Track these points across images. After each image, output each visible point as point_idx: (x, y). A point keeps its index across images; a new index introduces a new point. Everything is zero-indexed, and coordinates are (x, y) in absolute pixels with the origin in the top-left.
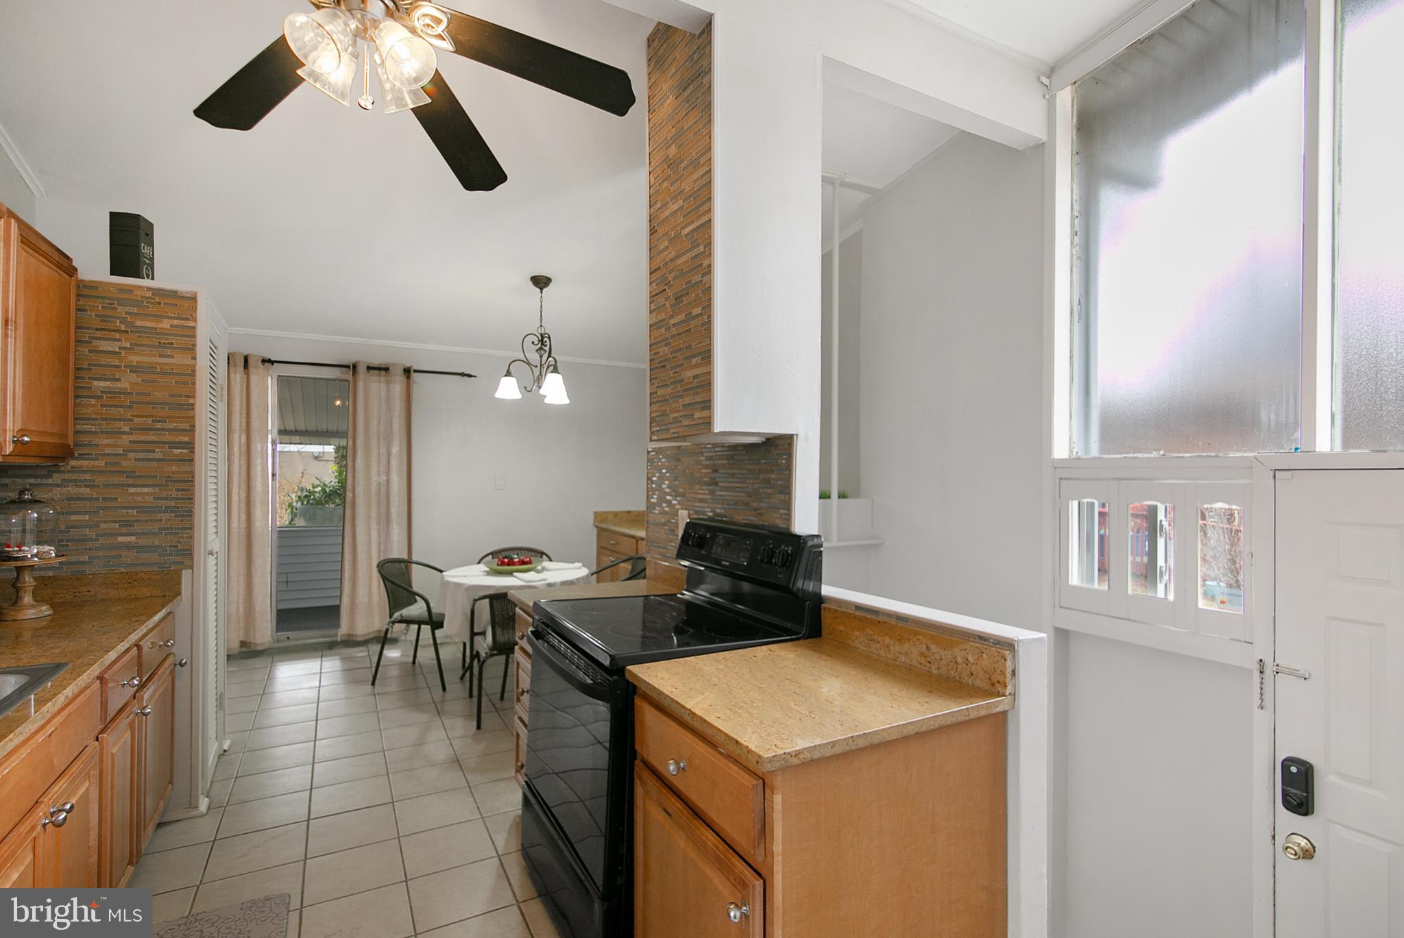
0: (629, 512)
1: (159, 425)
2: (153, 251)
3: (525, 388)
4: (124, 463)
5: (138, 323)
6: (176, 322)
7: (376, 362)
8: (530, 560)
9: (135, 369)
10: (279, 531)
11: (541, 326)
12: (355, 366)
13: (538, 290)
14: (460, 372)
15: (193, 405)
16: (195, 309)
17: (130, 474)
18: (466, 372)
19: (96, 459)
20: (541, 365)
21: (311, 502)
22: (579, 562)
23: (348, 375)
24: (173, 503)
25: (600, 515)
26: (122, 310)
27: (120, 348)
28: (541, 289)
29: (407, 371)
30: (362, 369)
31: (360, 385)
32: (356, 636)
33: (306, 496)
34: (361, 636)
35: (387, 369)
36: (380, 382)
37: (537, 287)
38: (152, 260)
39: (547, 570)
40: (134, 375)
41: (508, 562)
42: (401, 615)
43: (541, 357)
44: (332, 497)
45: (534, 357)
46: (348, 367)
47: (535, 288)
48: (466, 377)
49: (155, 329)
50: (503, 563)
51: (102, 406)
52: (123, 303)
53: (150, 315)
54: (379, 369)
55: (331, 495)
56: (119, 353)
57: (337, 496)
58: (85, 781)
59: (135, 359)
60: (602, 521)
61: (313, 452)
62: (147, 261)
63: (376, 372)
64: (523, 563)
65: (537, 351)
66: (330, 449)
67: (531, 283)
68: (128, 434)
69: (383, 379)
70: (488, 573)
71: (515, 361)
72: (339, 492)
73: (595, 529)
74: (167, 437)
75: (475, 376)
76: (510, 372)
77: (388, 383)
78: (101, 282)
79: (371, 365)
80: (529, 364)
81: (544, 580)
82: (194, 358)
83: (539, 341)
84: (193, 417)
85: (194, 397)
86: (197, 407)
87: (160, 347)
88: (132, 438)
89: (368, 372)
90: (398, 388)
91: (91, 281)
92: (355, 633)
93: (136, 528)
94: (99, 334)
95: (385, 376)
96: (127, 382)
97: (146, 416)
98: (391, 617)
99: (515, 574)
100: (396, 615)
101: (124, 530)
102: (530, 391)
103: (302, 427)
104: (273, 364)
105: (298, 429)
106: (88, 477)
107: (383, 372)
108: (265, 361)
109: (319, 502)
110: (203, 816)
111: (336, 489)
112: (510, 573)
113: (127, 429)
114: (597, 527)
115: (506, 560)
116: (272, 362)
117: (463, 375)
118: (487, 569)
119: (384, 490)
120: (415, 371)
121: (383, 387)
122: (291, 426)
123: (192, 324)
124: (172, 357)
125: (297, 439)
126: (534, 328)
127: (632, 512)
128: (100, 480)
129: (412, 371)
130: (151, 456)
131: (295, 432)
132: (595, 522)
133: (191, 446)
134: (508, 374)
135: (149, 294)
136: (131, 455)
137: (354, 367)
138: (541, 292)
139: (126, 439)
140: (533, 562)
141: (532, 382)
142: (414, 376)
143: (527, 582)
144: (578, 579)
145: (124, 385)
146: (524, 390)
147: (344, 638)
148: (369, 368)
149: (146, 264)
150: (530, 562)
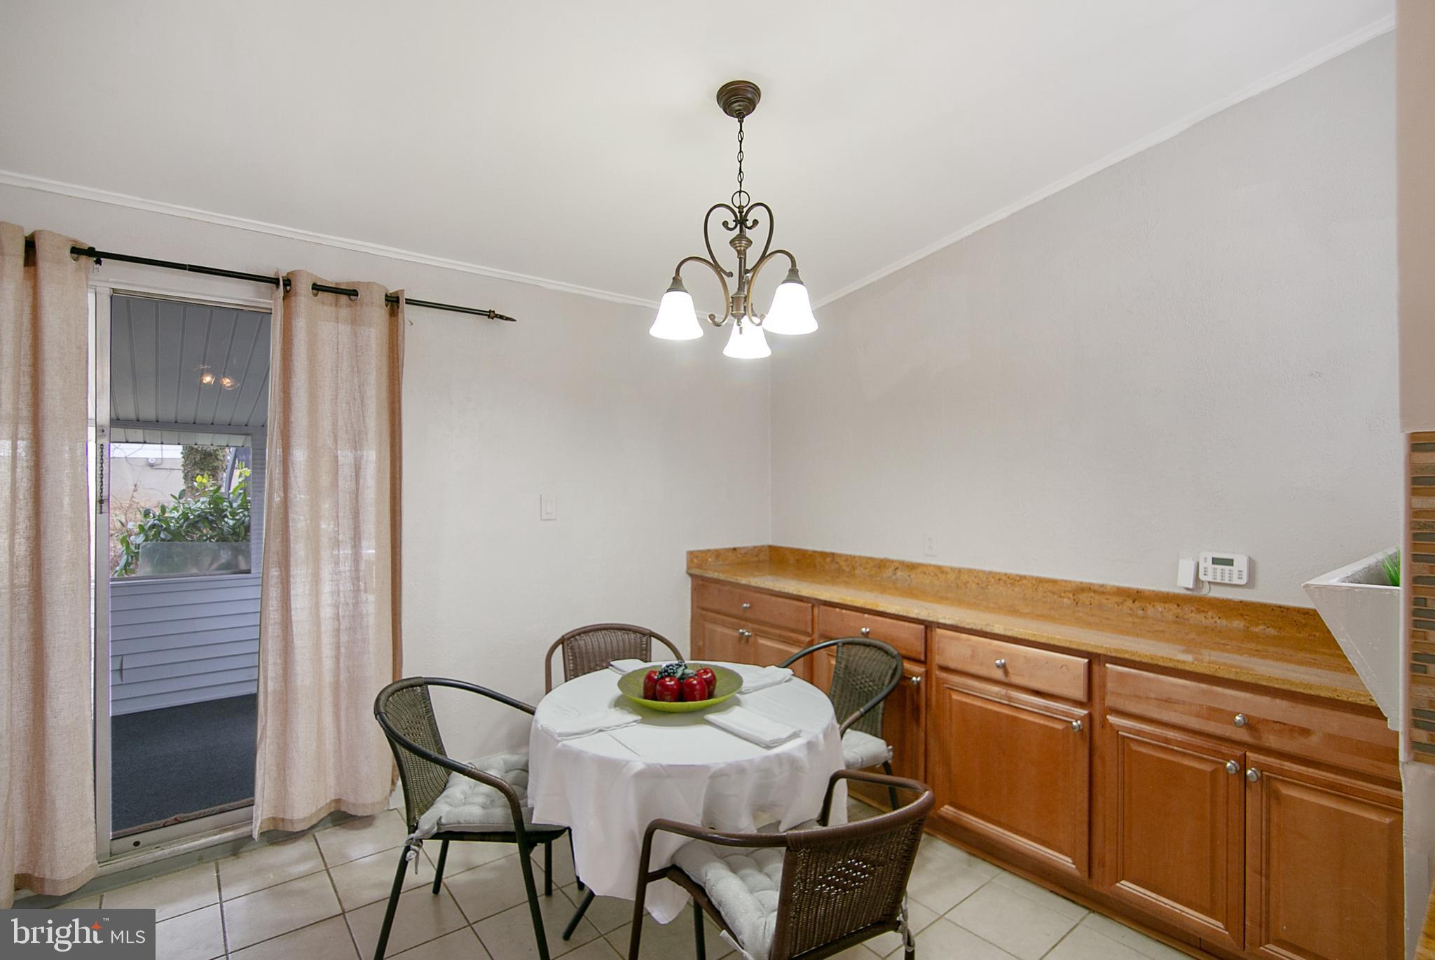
0: (735, 549)
3: (712, 317)
7: (331, 277)
10: (113, 587)
11: (741, 191)
12: (288, 282)
20: (742, 272)
21: (162, 536)
23: (271, 300)
25: (697, 557)
28: (742, 117)
29: (393, 301)
30: (303, 288)
31: (300, 326)
32: (292, 822)
33: (153, 526)
34: (303, 820)
35: (352, 293)
36: (337, 320)
37: (731, 110)
43: (744, 253)
44: (200, 525)
46: (275, 281)
47: (726, 111)
54: (336, 291)
55: (197, 522)
57: (206, 524)
60: (699, 566)
61: (147, 459)
63: (329, 296)
65: (732, 242)
66: (174, 452)
69: (344, 312)
71: (689, 259)
72: (210, 517)
73: (689, 579)
75: (514, 320)
79: (319, 283)
80: (714, 266)
83: (737, 221)
89: (316, 295)
90: (374, 335)
92: (288, 817)
95: (349, 306)
98: (412, 828)
103: (149, 413)
104: (98, 262)
105: (141, 417)
107: (344, 299)
108: (81, 252)
109: (176, 535)
111: (206, 513)
114: (691, 575)
116: (97, 256)
117: (491, 315)
120: (409, 302)
121: (344, 329)
122: (129, 412)
125: (139, 434)
127: (739, 548)
129: (402, 301)
131: (137, 423)
132: (689, 568)
134: (677, 284)
137: (286, 284)
138: (742, 123)
141: (725, 305)
142: (408, 312)
148: (317, 288)
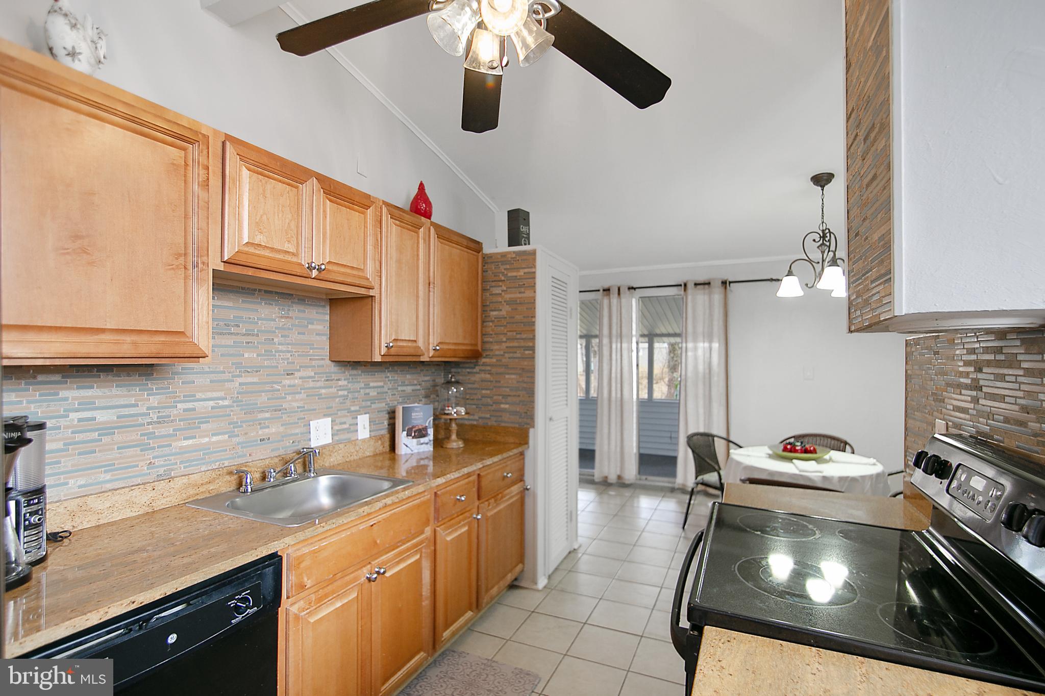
1: (518, 336)
2: (529, 229)
3: (807, 285)
4: (504, 360)
5: (510, 274)
6: (526, 270)
7: (701, 279)
8: (814, 448)
9: (508, 303)
11: (823, 222)
12: (685, 285)
13: (820, 188)
14: (769, 278)
15: (534, 322)
16: (534, 260)
17: (506, 366)
18: (774, 278)
19: (492, 358)
20: (823, 261)
22: (874, 458)
23: (681, 292)
24: (525, 385)
26: (502, 268)
27: (502, 291)
28: (823, 187)
29: (724, 283)
30: (690, 286)
31: (690, 297)
35: (709, 284)
36: (704, 295)
37: (818, 186)
38: (528, 234)
39: (833, 462)
40: (508, 306)
41: (791, 448)
42: (702, 479)
43: (823, 252)
45: (816, 255)
46: (680, 285)
47: (816, 187)
48: (774, 282)
49: (516, 276)
50: (785, 449)
51: (495, 326)
52: (503, 263)
53: (514, 269)
54: (704, 284)
56: (501, 294)
58: (416, 554)
59: (508, 296)
62: (525, 236)
63: (701, 287)
64: (806, 451)
65: (818, 247)
67: (812, 183)
68: (506, 342)
69: (707, 291)
70: (770, 456)
71: (794, 262)
74: (522, 344)
76: (792, 272)
77: (710, 294)
78: (494, 253)
79: (697, 282)
80: (810, 261)
81: (820, 472)
82: (535, 292)
83: (821, 237)
84: (534, 330)
85: (534, 317)
86: (537, 323)
87: (519, 287)
88: (508, 344)
89: (696, 287)
90: (717, 297)
91: (490, 254)
93: (509, 399)
94: (493, 284)
95: (708, 289)
96: (505, 310)
97: (512, 331)
98: (696, 479)
99: (794, 461)
100: (700, 478)
101: (503, 401)
102: (813, 286)
106: (489, 368)
107: (706, 287)
108: (631, 288)
110: (538, 591)
112: (790, 460)
113: (504, 339)
115: (789, 447)
116: (635, 289)
117: (772, 280)
118: (770, 452)
119: (707, 376)
120: (730, 283)
121: (706, 298)
123: (533, 270)
124: (524, 292)
126: (816, 227)
128: (494, 370)
129: (728, 283)
130: (515, 355)
133: (533, 349)
134: (790, 273)
135: (514, 256)
136: (506, 355)
138: (823, 190)
139: (504, 345)
140: (818, 451)
141: (814, 277)
142: (730, 286)
143: (800, 471)
144: (863, 477)
145: (503, 313)
146: (805, 287)
147: (681, 487)
148: (696, 284)
149: (523, 237)
150: (814, 451)
